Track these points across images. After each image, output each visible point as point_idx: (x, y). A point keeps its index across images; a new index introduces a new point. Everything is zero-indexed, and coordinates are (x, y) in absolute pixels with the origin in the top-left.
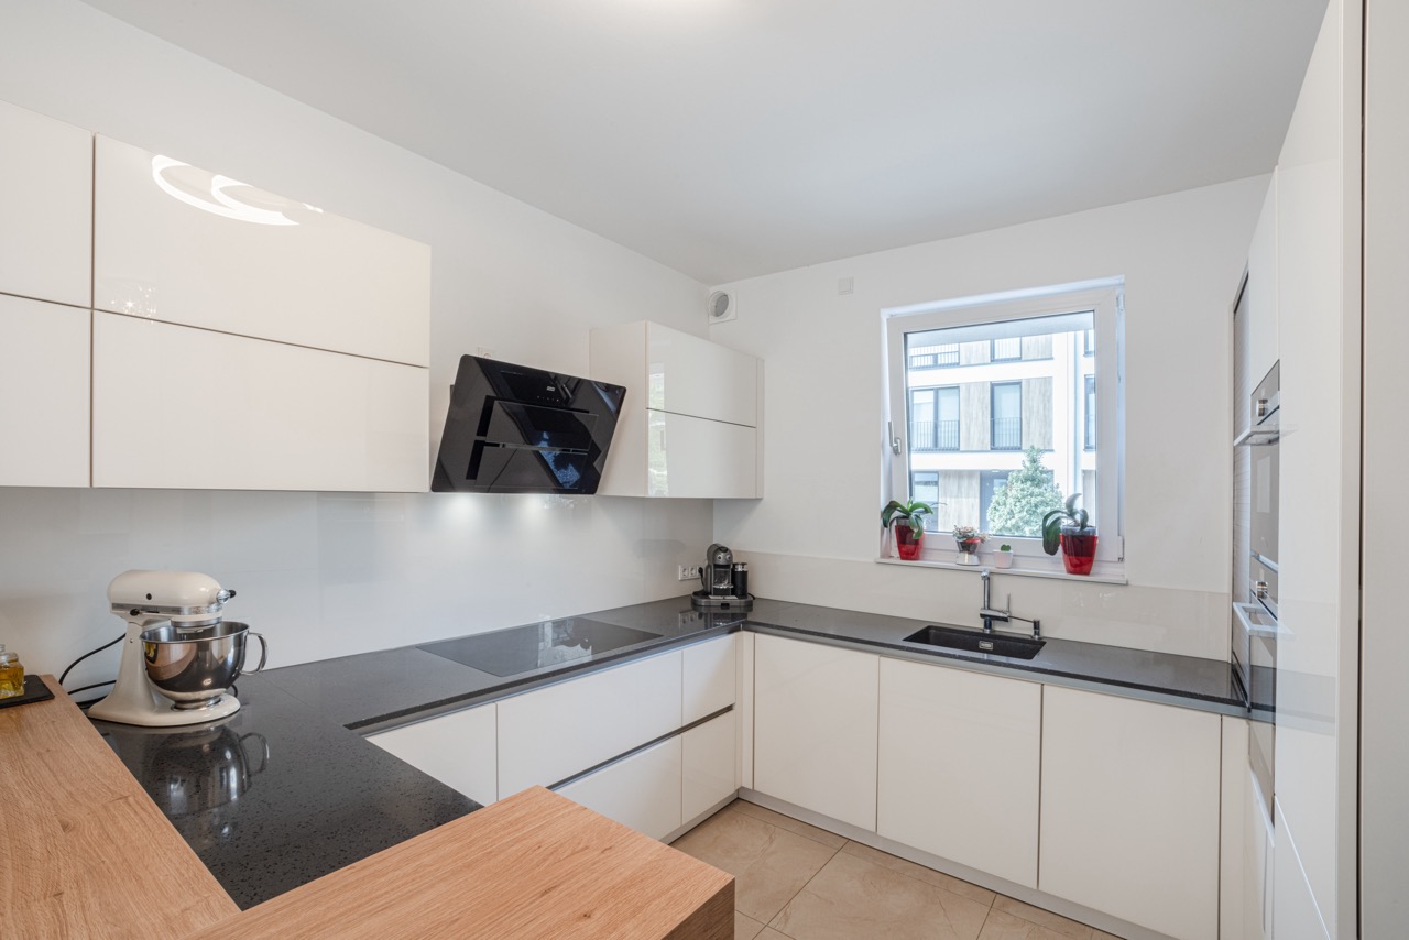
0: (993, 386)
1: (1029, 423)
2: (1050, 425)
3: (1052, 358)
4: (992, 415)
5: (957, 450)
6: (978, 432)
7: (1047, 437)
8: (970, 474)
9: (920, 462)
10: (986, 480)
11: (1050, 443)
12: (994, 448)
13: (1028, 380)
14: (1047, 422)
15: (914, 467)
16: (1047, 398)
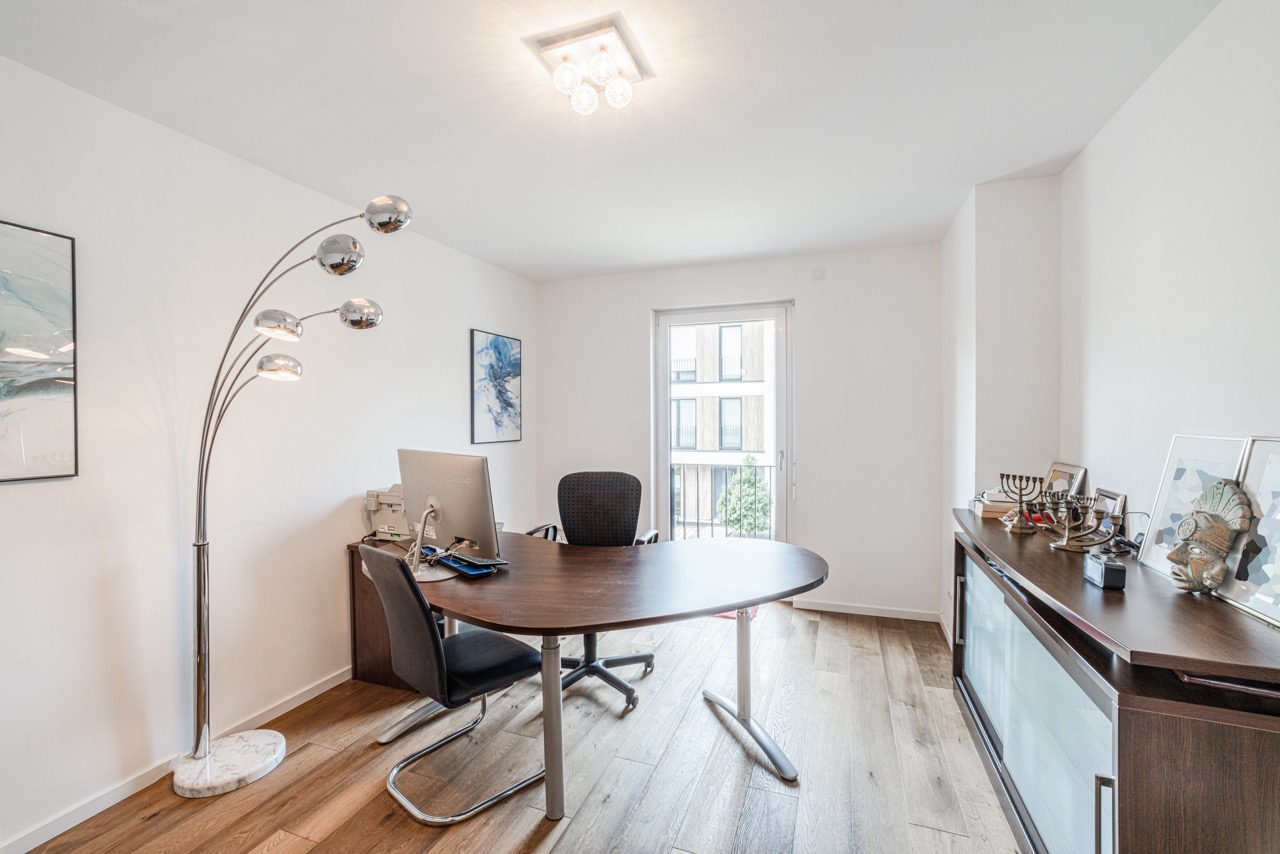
0: (721, 399)
1: (747, 431)
2: (762, 432)
3: (763, 381)
4: (720, 423)
5: (694, 449)
6: (710, 437)
7: (760, 442)
8: (704, 467)
9: (677, 458)
10: (717, 472)
11: (761, 446)
12: (721, 449)
13: (747, 397)
14: (760, 430)
15: (673, 462)
16: (760, 411)
